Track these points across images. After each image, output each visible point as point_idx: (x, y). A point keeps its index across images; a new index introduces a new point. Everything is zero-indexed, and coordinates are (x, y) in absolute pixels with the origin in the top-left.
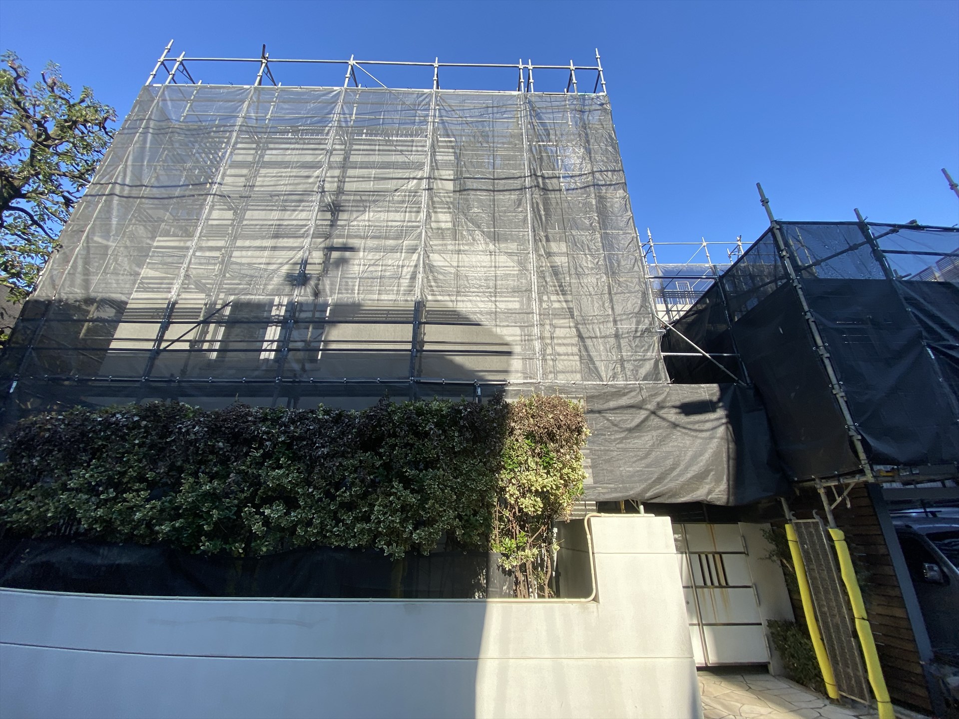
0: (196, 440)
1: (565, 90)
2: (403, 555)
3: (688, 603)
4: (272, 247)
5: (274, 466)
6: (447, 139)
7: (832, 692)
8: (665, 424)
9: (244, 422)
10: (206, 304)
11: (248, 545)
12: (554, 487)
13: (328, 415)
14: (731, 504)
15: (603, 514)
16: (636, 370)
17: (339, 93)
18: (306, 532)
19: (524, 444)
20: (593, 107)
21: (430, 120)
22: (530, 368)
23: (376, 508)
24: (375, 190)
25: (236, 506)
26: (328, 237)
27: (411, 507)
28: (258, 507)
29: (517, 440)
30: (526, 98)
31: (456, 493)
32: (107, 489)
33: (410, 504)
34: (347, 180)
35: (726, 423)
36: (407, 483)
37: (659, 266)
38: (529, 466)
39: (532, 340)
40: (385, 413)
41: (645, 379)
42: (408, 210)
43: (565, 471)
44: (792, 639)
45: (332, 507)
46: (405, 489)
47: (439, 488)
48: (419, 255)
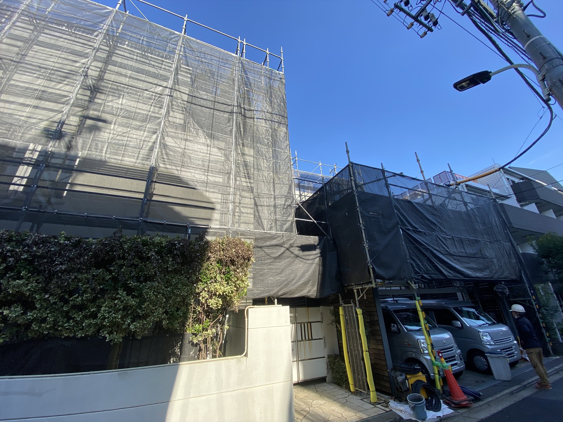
1: (263, 63)
2: (121, 340)
3: (293, 350)
4: (34, 106)
5: (15, 277)
6: (187, 67)
7: (352, 388)
8: (292, 255)
12: (230, 292)
13: (69, 240)
14: (318, 297)
15: (255, 306)
16: (282, 226)
17: (111, 12)
18: (40, 327)
19: (216, 266)
20: (276, 78)
21: (177, 52)
22: (224, 220)
23: (103, 309)
24: (130, 84)
26: (86, 108)
27: (131, 307)
29: (211, 264)
30: (240, 60)
31: (165, 297)
33: (130, 306)
34: (107, 71)
35: (320, 256)
36: (129, 291)
37: (299, 172)
38: (216, 280)
39: (228, 203)
40: (117, 242)
41: (285, 231)
42: (153, 104)
43: (238, 282)
44: (337, 363)
45: (65, 309)
46: (127, 296)
47: (154, 294)
48: (158, 136)
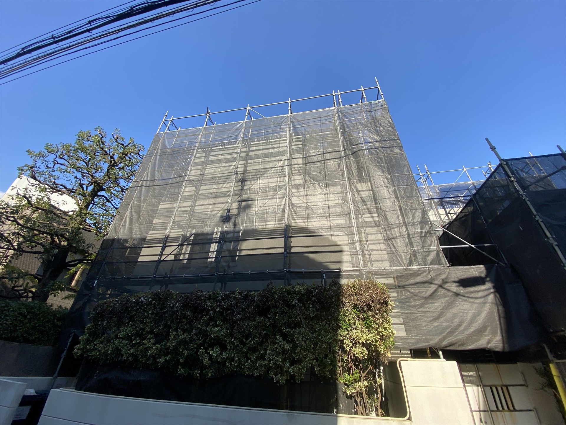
0: (177, 311)
1: (361, 101)
2: (285, 382)
4: (213, 203)
5: (214, 325)
6: (297, 137)
8: (450, 294)
9: (199, 300)
10: (182, 235)
11: (201, 372)
12: (374, 340)
13: (241, 295)
16: (425, 259)
17: (243, 124)
18: (231, 365)
19: (353, 312)
20: (378, 108)
21: (288, 130)
22: (355, 261)
23: (268, 352)
25: (196, 348)
26: (240, 195)
27: (288, 351)
28: (206, 349)
29: (348, 310)
30: (338, 110)
31: (313, 344)
32: (136, 338)
34: (248, 165)
35: (494, 292)
36: (284, 336)
37: (436, 187)
38: (356, 327)
39: (355, 243)
40: (270, 293)
41: (431, 264)
42: (279, 176)
43: (380, 329)
45: (245, 350)
46: (283, 341)
47: (303, 340)
48: (286, 200)
